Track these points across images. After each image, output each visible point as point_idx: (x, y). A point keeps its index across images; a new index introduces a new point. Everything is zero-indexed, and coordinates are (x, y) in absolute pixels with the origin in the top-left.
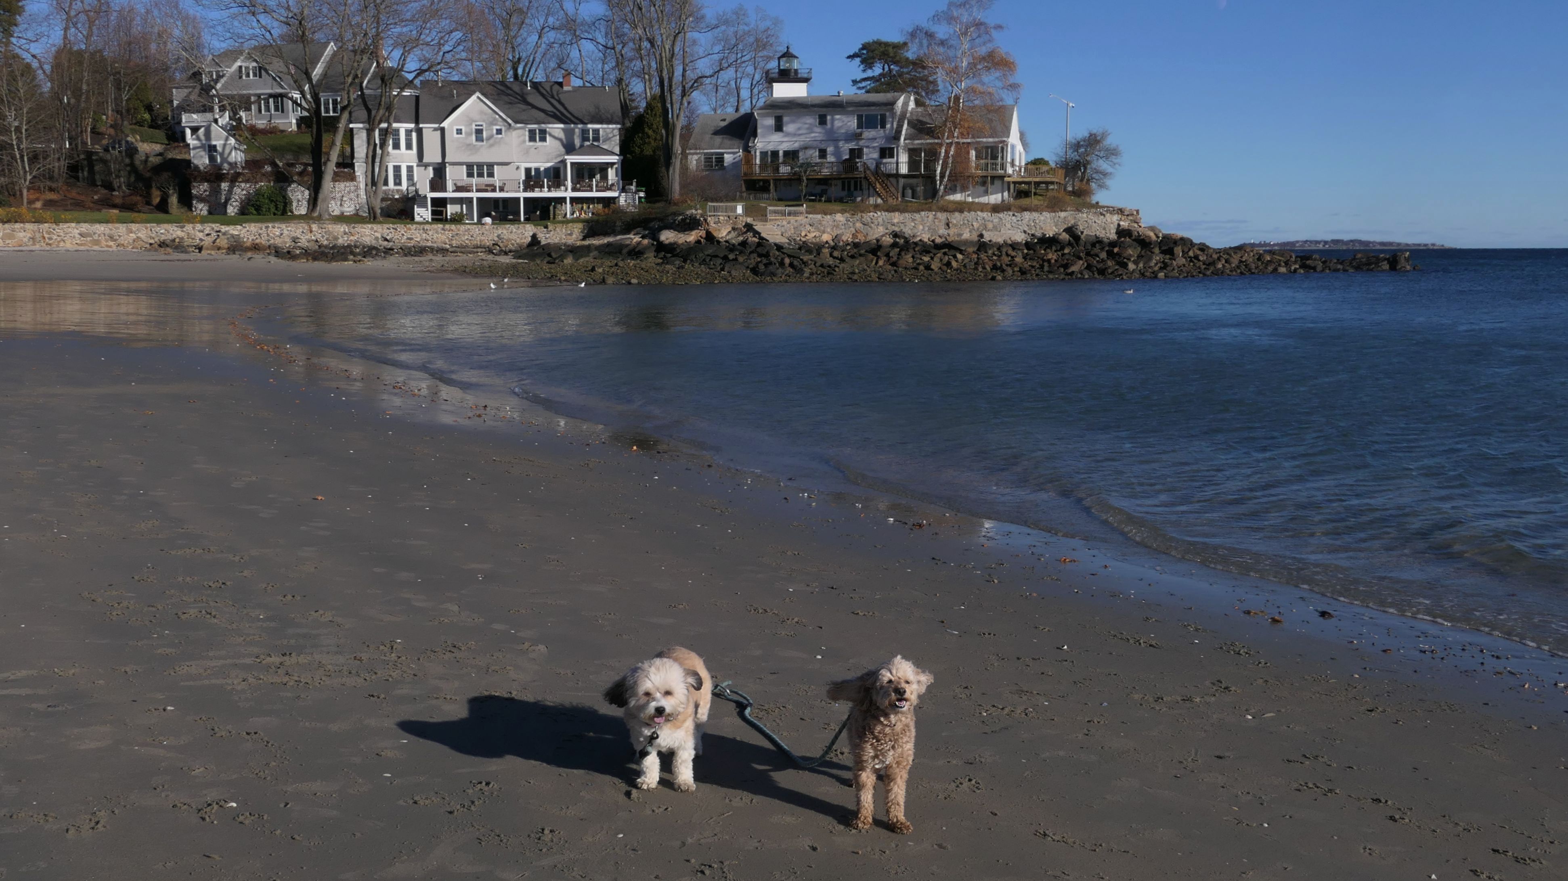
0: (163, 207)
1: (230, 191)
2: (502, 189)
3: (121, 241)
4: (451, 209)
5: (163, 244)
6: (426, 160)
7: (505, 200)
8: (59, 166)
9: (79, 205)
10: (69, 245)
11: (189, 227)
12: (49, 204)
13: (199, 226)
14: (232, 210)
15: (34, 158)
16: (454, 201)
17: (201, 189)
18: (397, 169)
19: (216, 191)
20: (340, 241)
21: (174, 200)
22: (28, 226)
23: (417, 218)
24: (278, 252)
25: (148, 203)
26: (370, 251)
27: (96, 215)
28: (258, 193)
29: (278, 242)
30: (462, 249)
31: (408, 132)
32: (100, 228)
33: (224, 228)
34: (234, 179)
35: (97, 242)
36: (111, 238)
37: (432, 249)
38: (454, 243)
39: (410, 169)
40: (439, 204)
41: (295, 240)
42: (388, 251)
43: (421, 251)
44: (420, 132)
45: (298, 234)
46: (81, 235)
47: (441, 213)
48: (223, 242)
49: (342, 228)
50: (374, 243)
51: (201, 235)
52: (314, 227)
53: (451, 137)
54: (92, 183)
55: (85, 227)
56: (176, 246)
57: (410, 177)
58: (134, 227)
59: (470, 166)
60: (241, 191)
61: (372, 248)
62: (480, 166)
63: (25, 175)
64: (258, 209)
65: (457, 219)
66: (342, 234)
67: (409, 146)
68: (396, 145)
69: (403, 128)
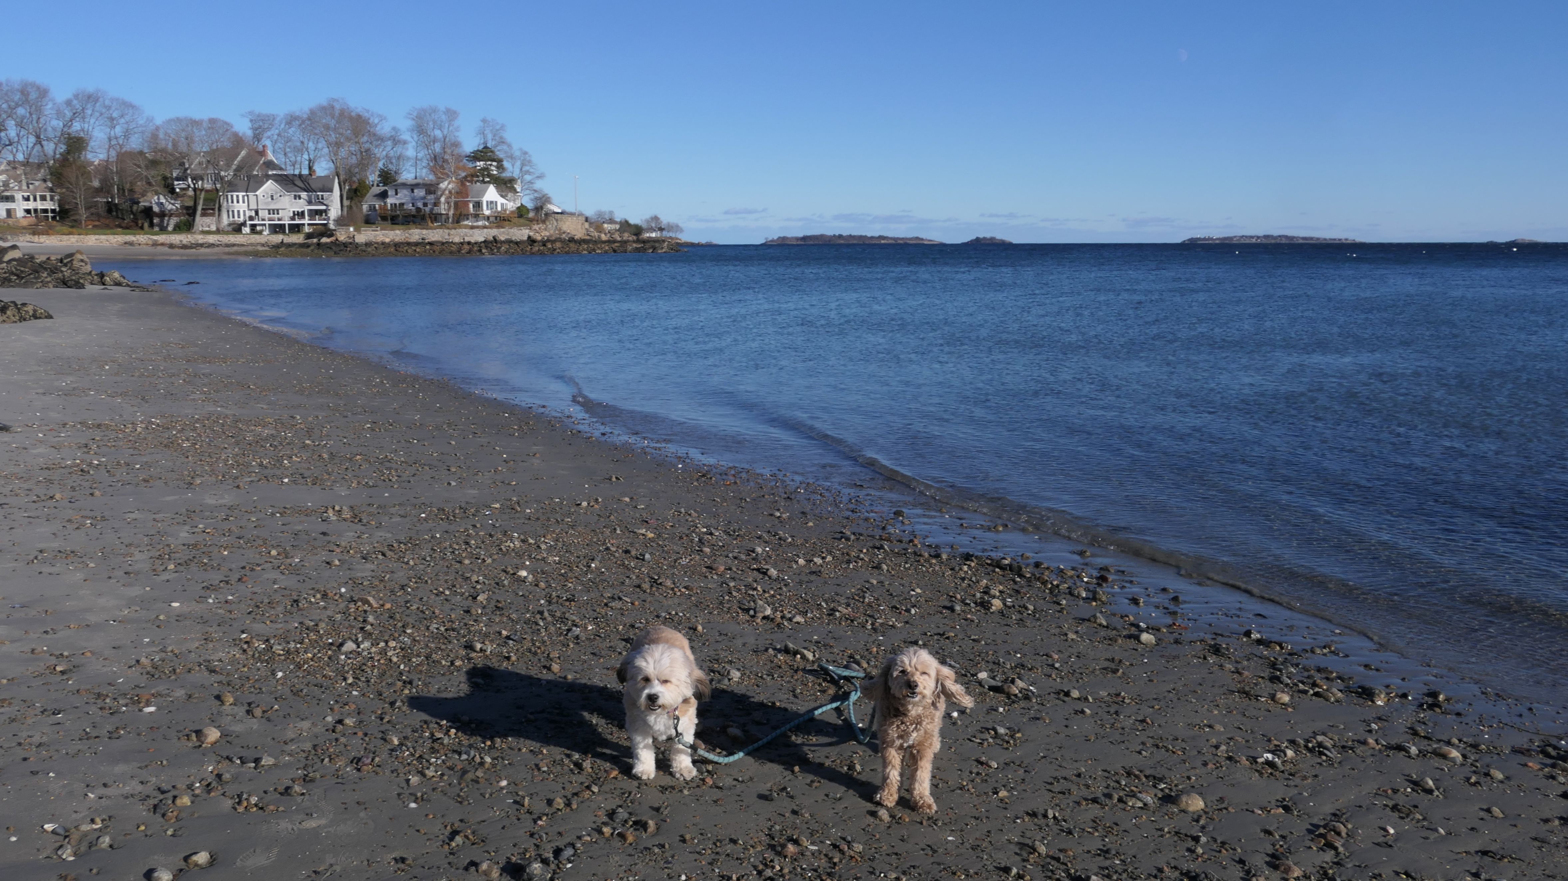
0: (142, 228)
1: (168, 221)
2: (279, 220)
3: (110, 242)
4: (258, 228)
5: (126, 243)
6: (250, 207)
7: (281, 225)
9: (107, 227)
10: (90, 244)
11: (138, 236)
12: (95, 226)
14: (170, 228)
16: (259, 225)
17: (156, 220)
18: (239, 212)
19: (162, 221)
20: (199, 241)
21: (146, 225)
23: (244, 232)
24: (171, 246)
25: (137, 225)
26: (211, 245)
27: (112, 231)
28: (181, 221)
29: (174, 242)
30: (252, 245)
31: (243, 196)
32: (103, 237)
34: (171, 215)
37: (238, 245)
38: (251, 242)
39: (244, 211)
40: (253, 227)
41: (181, 241)
42: (218, 246)
43: (234, 245)
44: (248, 196)
45: (187, 239)
47: (254, 230)
48: (150, 242)
49: (201, 236)
52: (189, 236)
53: (260, 198)
54: (117, 217)
55: (97, 237)
56: (131, 244)
57: (245, 215)
58: (119, 236)
59: (269, 210)
60: (173, 221)
62: (273, 210)
63: (83, 214)
64: (179, 228)
65: (260, 233)
66: (200, 238)
67: (244, 202)
68: (238, 202)
69: (241, 194)
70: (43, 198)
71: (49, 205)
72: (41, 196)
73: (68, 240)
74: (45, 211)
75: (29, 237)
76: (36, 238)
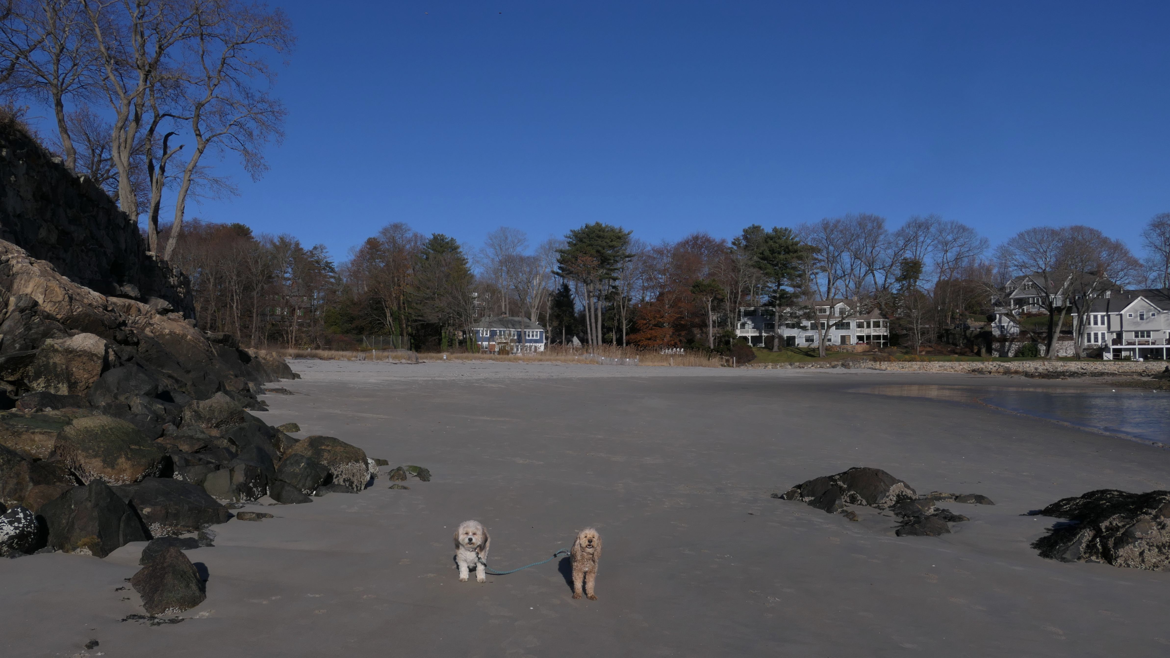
0: (978, 354)
1: (1010, 346)
2: (1153, 343)
3: (956, 369)
4: (1124, 354)
5: (974, 371)
6: (1112, 330)
7: (1157, 349)
8: (933, 336)
9: (941, 353)
10: (934, 371)
11: (986, 363)
12: (928, 352)
13: (991, 363)
14: (1010, 355)
15: (923, 334)
16: (1126, 350)
17: (996, 345)
18: (1096, 335)
19: (1003, 346)
20: (1059, 369)
21: (983, 350)
22: (918, 363)
23: (1105, 358)
25: (972, 351)
26: (1073, 374)
27: (947, 358)
28: (1024, 347)
29: (1028, 370)
30: (1125, 373)
31: (1103, 317)
32: (948, 364)
33: (1002, 364)
34: (1012, 341)
35: (946, 370)
36: (952, 368)
37: (1108, 373)
38: (1120, 371)
39: (1103, 334)
40: (1117, 353)
41: (1036, 369)
42: (1083, 374)
43: (1102, 374)
44: (1109, 317)
45: (1038, 366)
46: (939, 366)
47: (1118, 356)
48: (1001, 370)
49: (1060, 363)
50: (1076, 370)
51: (991, 367)
52: (1046, 363)
53: (1126, 317)
54: (948, 343)
55: (941, 363)
56: (980, 371)
57: (1103, 338)
58: (962, 363)
59: (1136, 333)
60: (1015, 346)
61: (1075, 373)
62: (1142, 332)
63: (919, 340)
64: (1023, 354)
65: (1128, 359)
66: (1060, 366)
67: (1103, 323)
68: (1096, 323)
69: (1099, 315)
70: (877, 325)
71: (882, 331)
72: (874, 322)
73: (911, 367)
74: (878, 337)
75: (870, 364)
76: (877, 365)
